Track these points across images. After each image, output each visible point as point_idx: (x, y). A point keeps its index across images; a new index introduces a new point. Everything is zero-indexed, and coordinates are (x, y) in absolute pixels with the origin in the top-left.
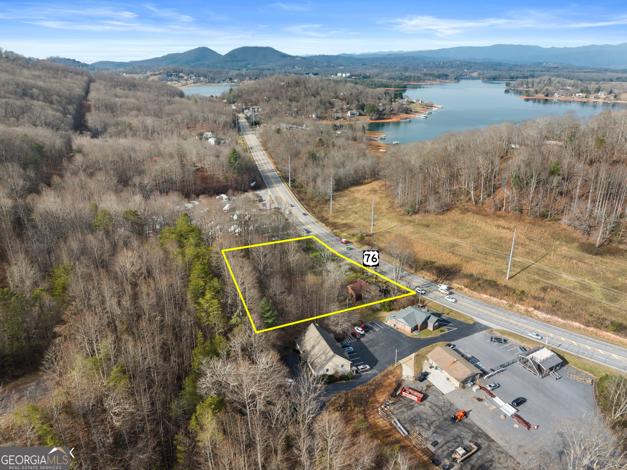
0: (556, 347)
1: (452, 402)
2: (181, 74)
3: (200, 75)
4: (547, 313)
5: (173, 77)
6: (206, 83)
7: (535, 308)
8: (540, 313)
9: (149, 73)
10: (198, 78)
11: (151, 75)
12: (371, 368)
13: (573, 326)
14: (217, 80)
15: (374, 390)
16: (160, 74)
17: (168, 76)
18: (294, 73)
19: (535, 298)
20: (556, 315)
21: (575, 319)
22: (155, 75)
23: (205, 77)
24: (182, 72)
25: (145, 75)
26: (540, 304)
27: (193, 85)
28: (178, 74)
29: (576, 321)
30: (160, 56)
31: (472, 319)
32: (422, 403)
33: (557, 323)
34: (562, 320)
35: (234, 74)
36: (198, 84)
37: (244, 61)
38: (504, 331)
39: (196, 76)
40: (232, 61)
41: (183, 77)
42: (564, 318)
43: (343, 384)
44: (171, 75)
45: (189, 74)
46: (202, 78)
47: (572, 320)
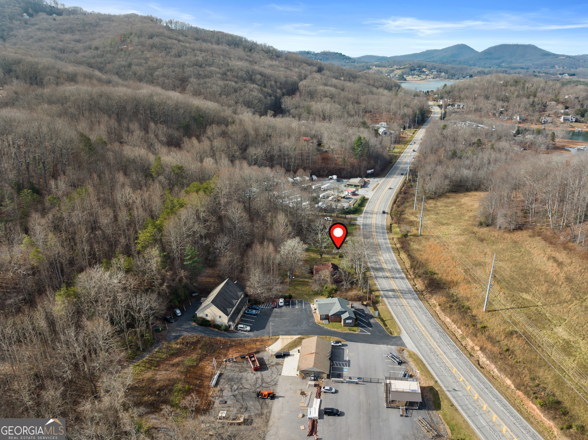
0: (445, 389)
1: (278, 383)
2: (424, 69)
3: (442, 70)
4: (488, 358)
5: (415, 72)
6: (445, 79)
7: (481, 349)
8: (482, 355)
9: (395, 67)
10: (439, 73)
11: (397, 69)
12: (250, 331)
13: (504, 382)
14: (457, 77)
15: (232, 346)
16: (404, 68)
17: (411, 71)
18: (545, 73)
19: (490, 339)
20: (496, 363)
21: (511, 376)
22: (400, 69)
23: (446, 72)
24: (425, 67)
25: (391, 69)
26: (489, 346)
27: (431, 80)
28: (421, 69)
29: (510, 378)
30: (418, 52)
31: (400, 332)
32: (254, 372)
33: (492, 372)
34: (497, 372)
35: (476, 72)
36: (437, 79)
37: (499, 59)
38: (414, 354)
39: (437, 72)
40: (487, 58)
41: (424, 72)
42: (500, 370)
43: (213, 331)
44: (414, 70)
45: (431, 69)
46: (443, 74)
47: (507, 376)
